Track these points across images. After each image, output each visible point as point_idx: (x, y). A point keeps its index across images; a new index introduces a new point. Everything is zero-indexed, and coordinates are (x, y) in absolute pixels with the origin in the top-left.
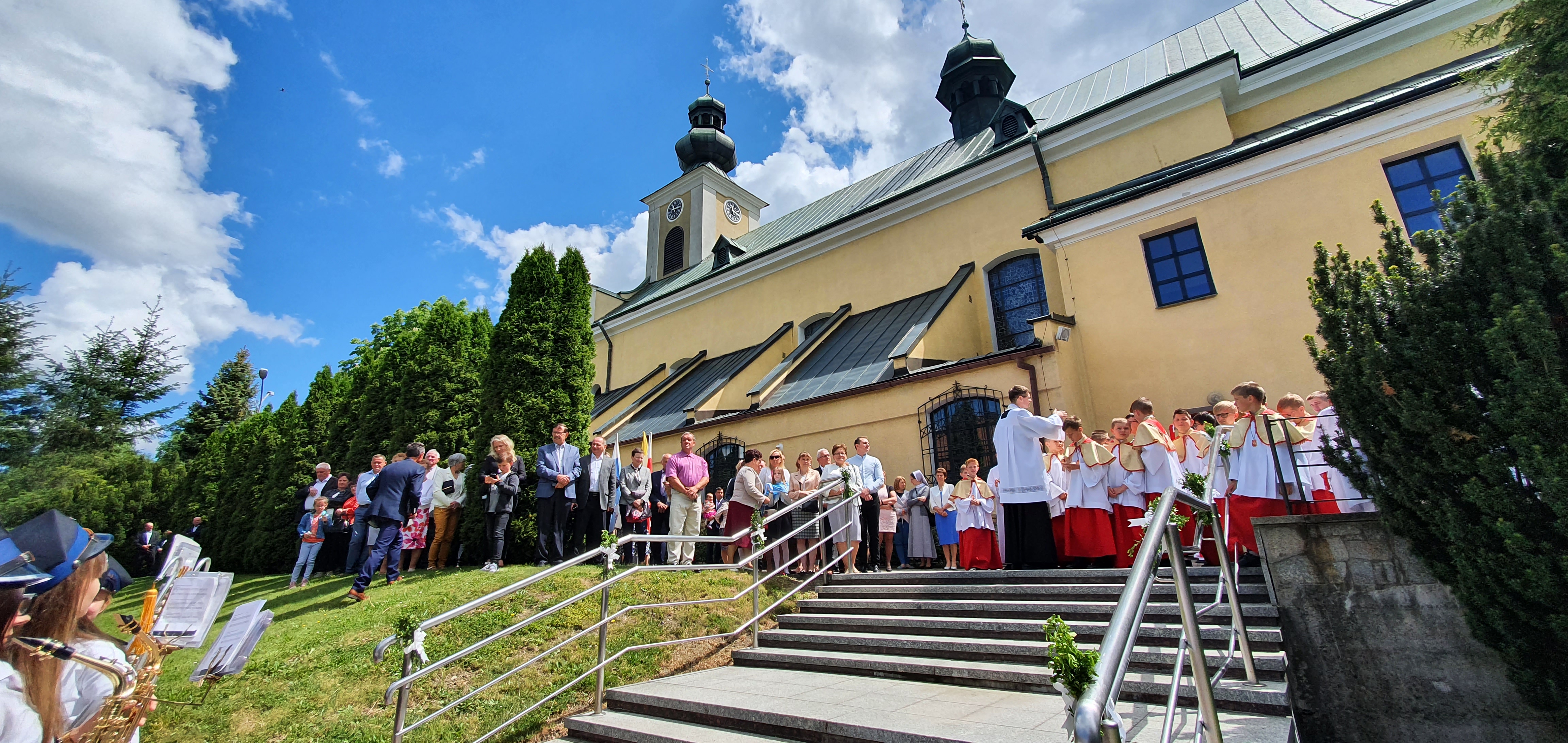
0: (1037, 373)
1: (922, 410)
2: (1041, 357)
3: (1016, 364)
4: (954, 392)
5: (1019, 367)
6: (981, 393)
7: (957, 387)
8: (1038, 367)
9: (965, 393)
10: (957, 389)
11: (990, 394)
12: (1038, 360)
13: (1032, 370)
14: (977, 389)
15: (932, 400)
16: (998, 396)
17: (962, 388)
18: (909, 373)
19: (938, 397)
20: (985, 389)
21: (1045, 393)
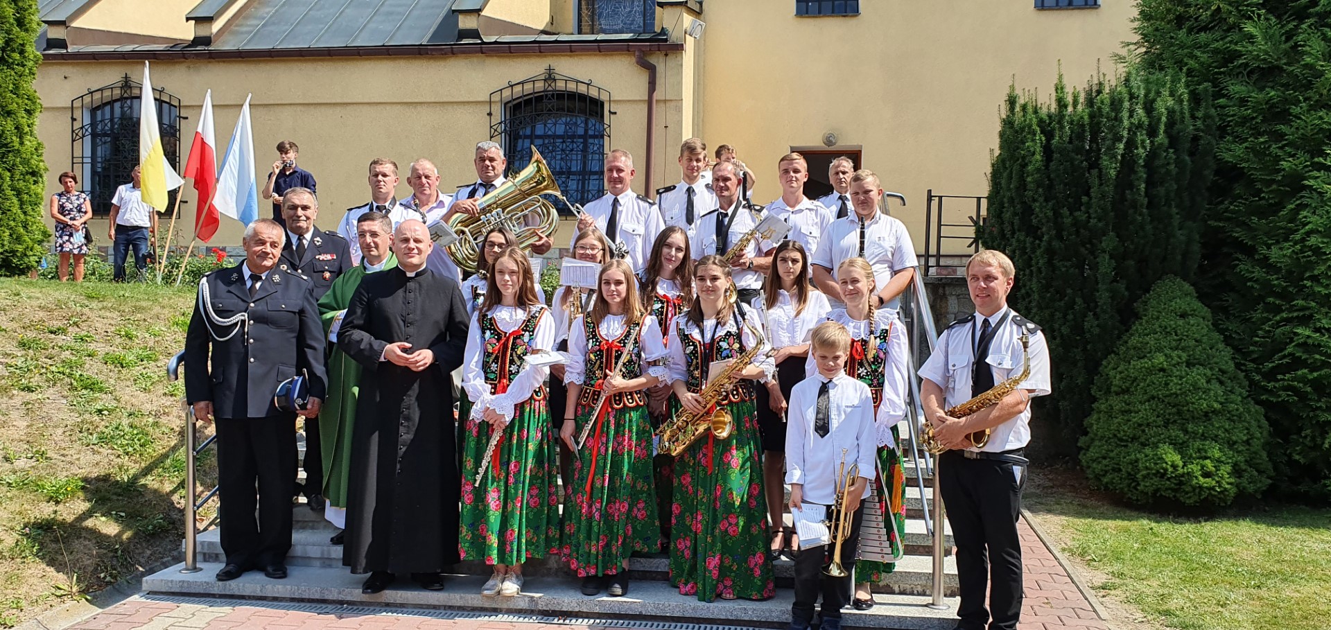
0: (658, 75)
1: (496, 98)
2: (666, 55)
3: (634, 60)
4: (545, 80)
5: (637, 63)
6: (582, 89)
7: (550, 75)
8: (660, 68)
9: (560, 85)
10: (550, 77)
11: (593, 93)
12: (662, 58)
13: (652, 70)
14: (577, 82)
15: (512, 86)
16: (604, 97)
17: (557, 77)
18: (481, 39)
19: (522, 83)
20: (588, 84)
21: (662, 105)
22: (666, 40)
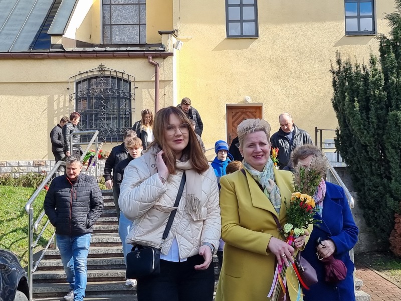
0: (158, 69)
1: (72, 80)
2: (164, 58)
3: (147, 61)
4: (99, 71)
6: (120, 75)
7: (102, 69)
8: (160, 66)
9: (107, 73)
10: (101, 69)
11: (126, 77)
12: (162, 60)
13: (155, 66)
14: (117, 72)
15: (81, 74)
16: (131, 79)
17: (106, 69)
18: (64, 49)
19: (87, 72)
20: (123, 73)
21: (162, 83)
22: (164, 51)
